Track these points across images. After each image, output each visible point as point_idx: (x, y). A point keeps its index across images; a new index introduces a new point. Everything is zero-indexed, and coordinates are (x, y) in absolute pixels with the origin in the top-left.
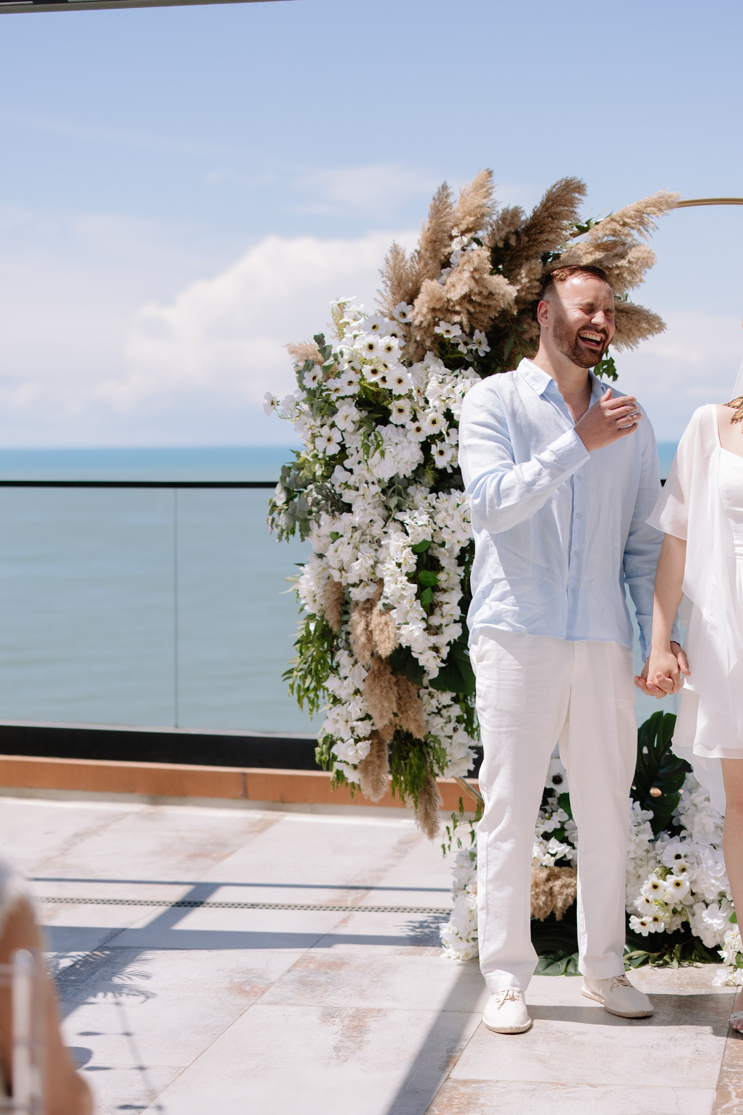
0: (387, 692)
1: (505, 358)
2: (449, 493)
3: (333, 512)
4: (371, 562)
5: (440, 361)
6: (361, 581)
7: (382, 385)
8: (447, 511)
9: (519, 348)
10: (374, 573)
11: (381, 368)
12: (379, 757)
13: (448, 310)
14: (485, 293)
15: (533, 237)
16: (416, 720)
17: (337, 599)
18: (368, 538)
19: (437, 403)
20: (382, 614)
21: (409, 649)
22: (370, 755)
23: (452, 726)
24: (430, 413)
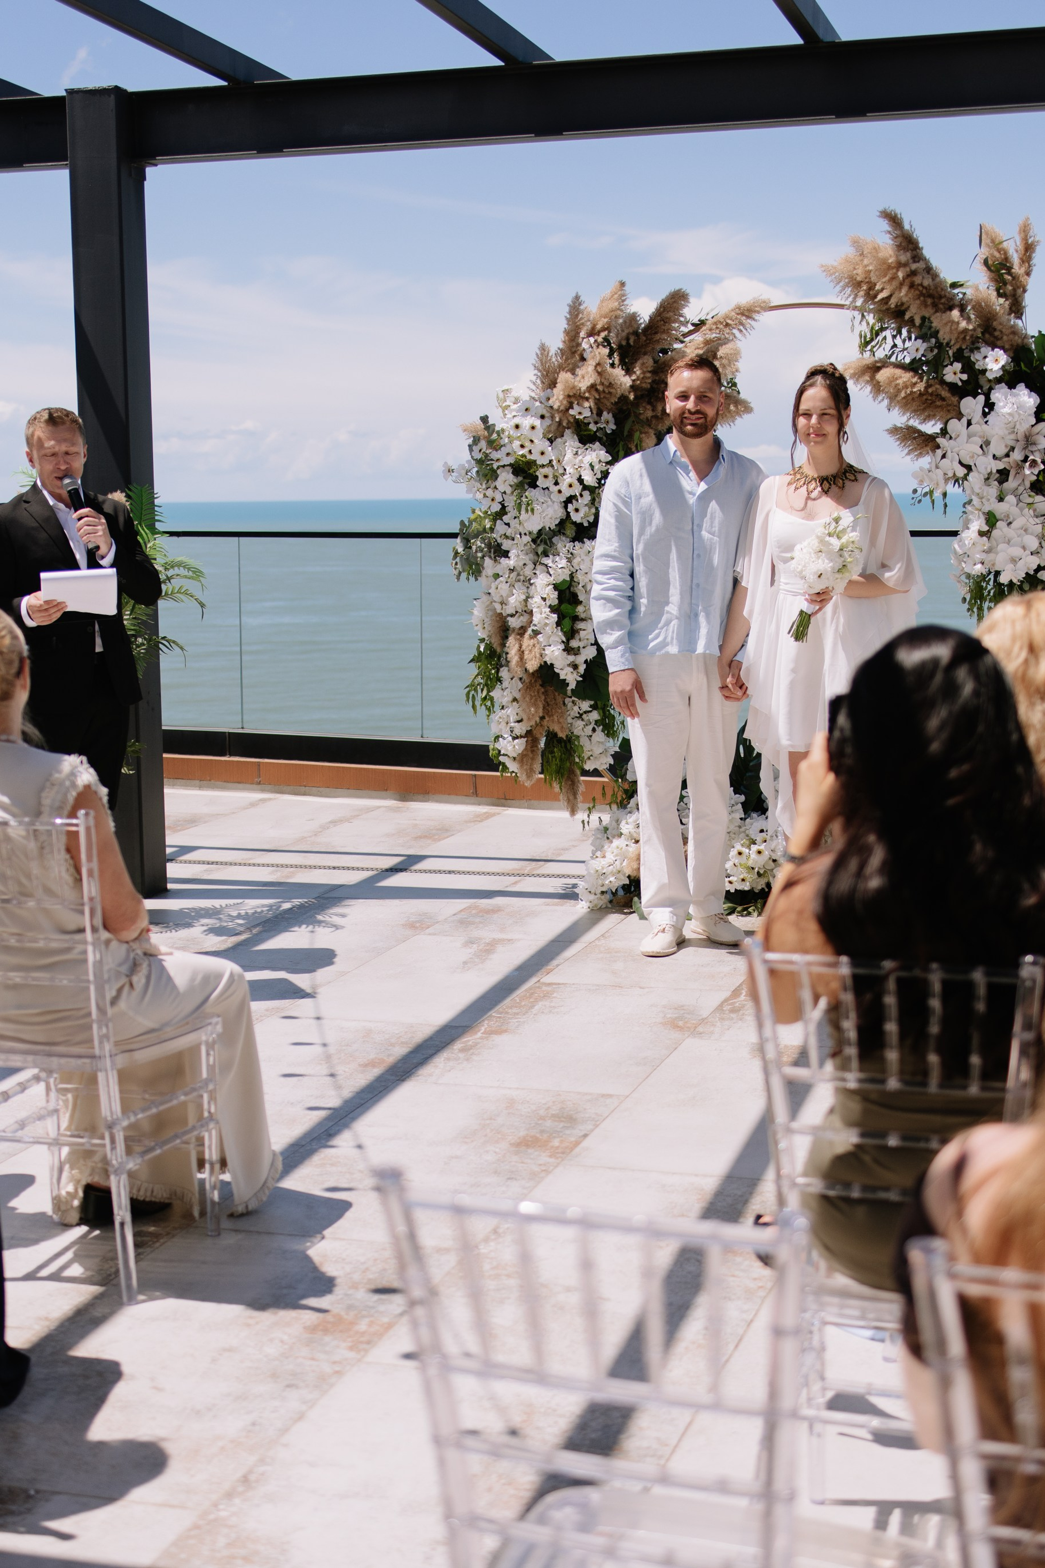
0: (536, 700)
1: (626, 433)
2: (583, 542)
3: (495, 557)
4: (524, 597)
5: (575, 436)
6: (517, 612)
7: (529, 457)
8: (581, 556)
9: (637, 427)
10: (526, 606)
11: (527, 444)
12: (533, 751)
13: (580, 396)
14: (606, 383)
15: (649, 337)
16: (559, 723)
17: (500, 627)
18: (522, 578)
19: (571, 471)
20: (531, 638)
21: (552, 665)
22: (526, 749)
23: (591, 727)
24: (567, 479)
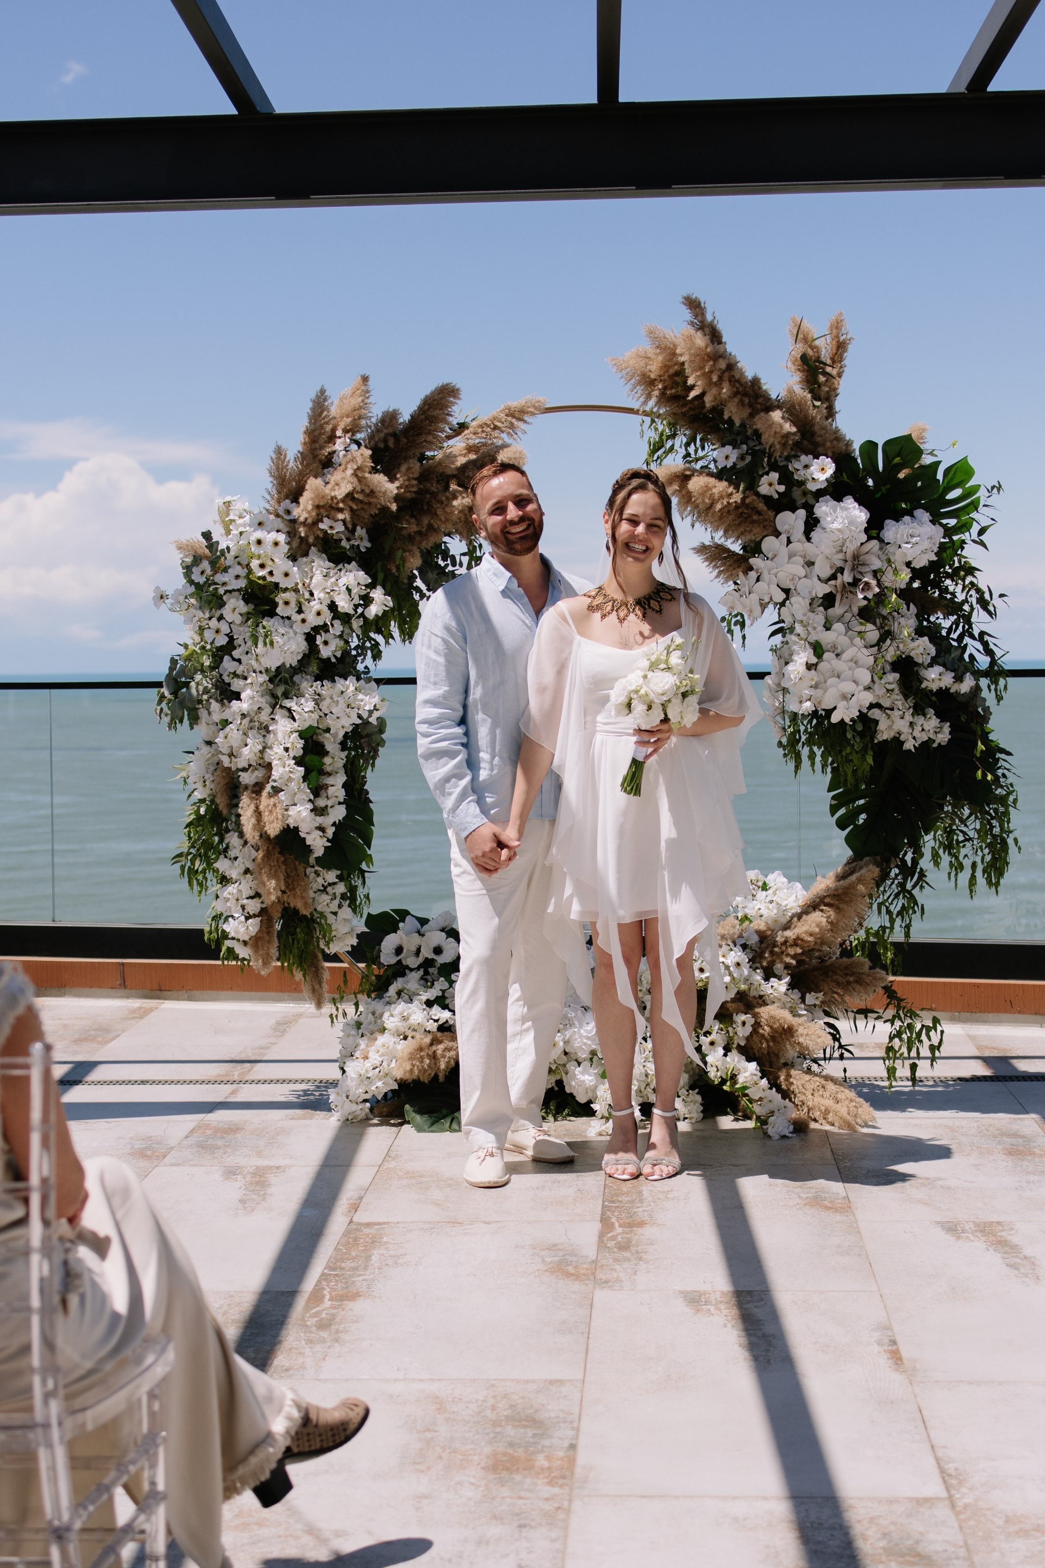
0: (276, 871)
1: (386, 552)
2: (334, 681)
3: (222, 700)
4: (260, 748)
5: (324, 555)
6: (250, 766)
7: (269, 579)
8: (332, 698)
9: (399, 544)
10: (262, 758)
11: (268, 563)
12: (268, 933)
13: (331, 507)
14: (367, 491)
15: (410, 439)
16: (303, 898)
17: (227, 784)
18: (257, 724)
19: (322, 595)
20: (270, 796)
21: (296, 829)
22: (260, 931)
23: (337, 902)
24: (315, 605)
